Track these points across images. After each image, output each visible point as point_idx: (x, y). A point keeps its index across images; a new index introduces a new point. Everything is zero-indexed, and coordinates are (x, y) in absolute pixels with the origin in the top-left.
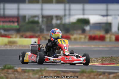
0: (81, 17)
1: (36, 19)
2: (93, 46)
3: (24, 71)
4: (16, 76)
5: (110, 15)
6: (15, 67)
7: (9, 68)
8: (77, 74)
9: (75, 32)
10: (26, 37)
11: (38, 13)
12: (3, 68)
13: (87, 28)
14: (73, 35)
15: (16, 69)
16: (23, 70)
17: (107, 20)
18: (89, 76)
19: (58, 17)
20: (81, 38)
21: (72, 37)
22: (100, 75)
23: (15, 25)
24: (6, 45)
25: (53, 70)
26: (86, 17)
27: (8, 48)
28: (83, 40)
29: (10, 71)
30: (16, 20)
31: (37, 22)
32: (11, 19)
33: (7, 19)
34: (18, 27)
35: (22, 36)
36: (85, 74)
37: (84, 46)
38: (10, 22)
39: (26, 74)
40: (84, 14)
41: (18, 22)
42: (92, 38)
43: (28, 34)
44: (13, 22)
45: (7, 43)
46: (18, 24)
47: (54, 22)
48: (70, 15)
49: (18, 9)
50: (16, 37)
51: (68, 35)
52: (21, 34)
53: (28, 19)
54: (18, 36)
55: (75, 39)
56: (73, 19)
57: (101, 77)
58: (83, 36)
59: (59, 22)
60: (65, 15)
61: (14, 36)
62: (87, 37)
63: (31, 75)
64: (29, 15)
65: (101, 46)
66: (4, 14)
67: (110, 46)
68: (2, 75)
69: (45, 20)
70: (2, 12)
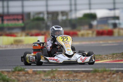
0: (88, 12)
1: (41, 16)
2: (101, 42)
3: (35, 73)
4: (28, 78)
5: (118, 9)
6: (26, 69)
7: (20, 71)
8: (90, 74)
9: (82, 28)
10: (32, 35)
11: (43, 9)
12: (13, 70)
13: (95, 23)
14: (80, 31)
15: (27, 71)
16: (34, 71)
17: (115, 13)
18: (102, 76)
19: (64, 13)
20: (88, 34)
21: (80, 33)
22: (114, 74)
23: (20, 23)
24: (12, 44)
25: (64, 71)
26: (92, 11)
27: (15, 47)
28: (90, 36)
29: (21, 73)
30: (20, 17)
31: (42, 19)
32: (16, 17)
33: (11, 17)
34: (23, 25)
35: (27, 35)
36: (98, 74)
37: (92, 43)
38: (14, 20)
39: (38, 76)
40: (90, 9)
41: (23, 19)
42: (100, 33)
43: (34, 31)
44: (18, 20)
45: (13, 42)
46: (23, 22)
47: (60, 18)
48: (76, 10)
49: (23, 6)
50: (21, 36)
51: (75, 31)
52: (27, 31)
53: (33, 16)
54: (24, 34)
55: (82, 35)
56: (80, 14)
57: (115, 75)
58: (90, 32)
59: (64, 18)
60: (71, 11)
61: (19, 35)
62: (95, 33)
63: (43, 76)
64: (33, 12)
65: (110, 42)
66: (8, 12)
67: (119, 41)
68: (13, 78)
69: (50, 16)
70: (6, 10)
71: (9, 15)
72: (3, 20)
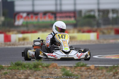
1: (92, 13)
10: (84, 32)
19: (114, 11)
23: (72, 20)
30: (72, 15)
31: (93, 17)
32: (68, 15)
33: (64, 15)
34: (75, 22)
35: (79, 31)
38: (67, 17)
41: (75, 17)
43: (86, 28)
44: (70, 17)
46: (75, 19)
47: (111, 15)
49: (75, 4)
50: (74, 32)
52: (79, 28)
53: (85, 14)
54: (76, 30)
59: (115, 15)
61: (71, 31)
69: (101, 14)
70: (59, 8)
71: (61, 12)
72: (56, 17)
